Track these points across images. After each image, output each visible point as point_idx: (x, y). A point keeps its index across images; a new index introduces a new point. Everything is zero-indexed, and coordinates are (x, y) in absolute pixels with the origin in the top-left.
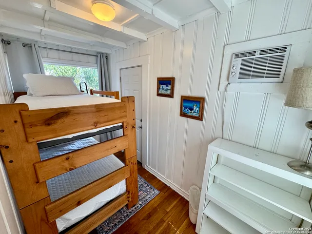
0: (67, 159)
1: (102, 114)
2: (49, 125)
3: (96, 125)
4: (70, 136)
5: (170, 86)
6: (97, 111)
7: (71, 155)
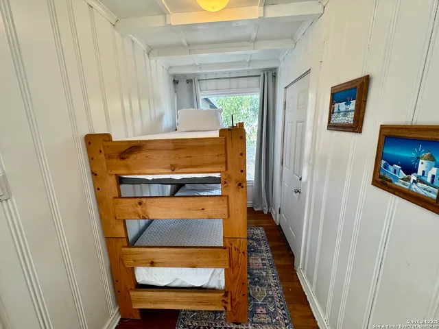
0: (140, 204)
1: (183, 154)
2: (123, 159)
3: (173, 169)
4: (150, 177)
5: (353, 102)
6: (176, 149)
7: (144, 200)
